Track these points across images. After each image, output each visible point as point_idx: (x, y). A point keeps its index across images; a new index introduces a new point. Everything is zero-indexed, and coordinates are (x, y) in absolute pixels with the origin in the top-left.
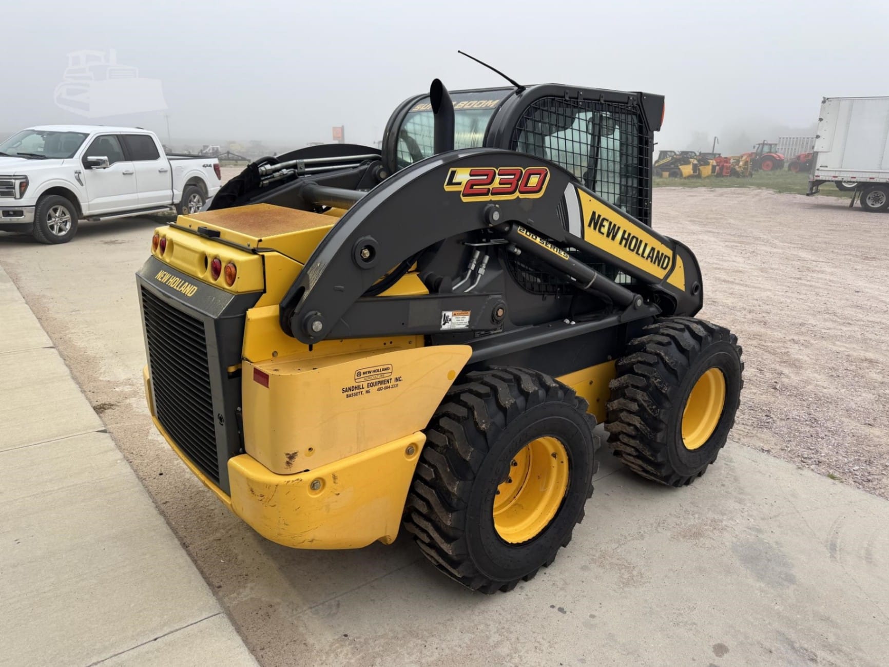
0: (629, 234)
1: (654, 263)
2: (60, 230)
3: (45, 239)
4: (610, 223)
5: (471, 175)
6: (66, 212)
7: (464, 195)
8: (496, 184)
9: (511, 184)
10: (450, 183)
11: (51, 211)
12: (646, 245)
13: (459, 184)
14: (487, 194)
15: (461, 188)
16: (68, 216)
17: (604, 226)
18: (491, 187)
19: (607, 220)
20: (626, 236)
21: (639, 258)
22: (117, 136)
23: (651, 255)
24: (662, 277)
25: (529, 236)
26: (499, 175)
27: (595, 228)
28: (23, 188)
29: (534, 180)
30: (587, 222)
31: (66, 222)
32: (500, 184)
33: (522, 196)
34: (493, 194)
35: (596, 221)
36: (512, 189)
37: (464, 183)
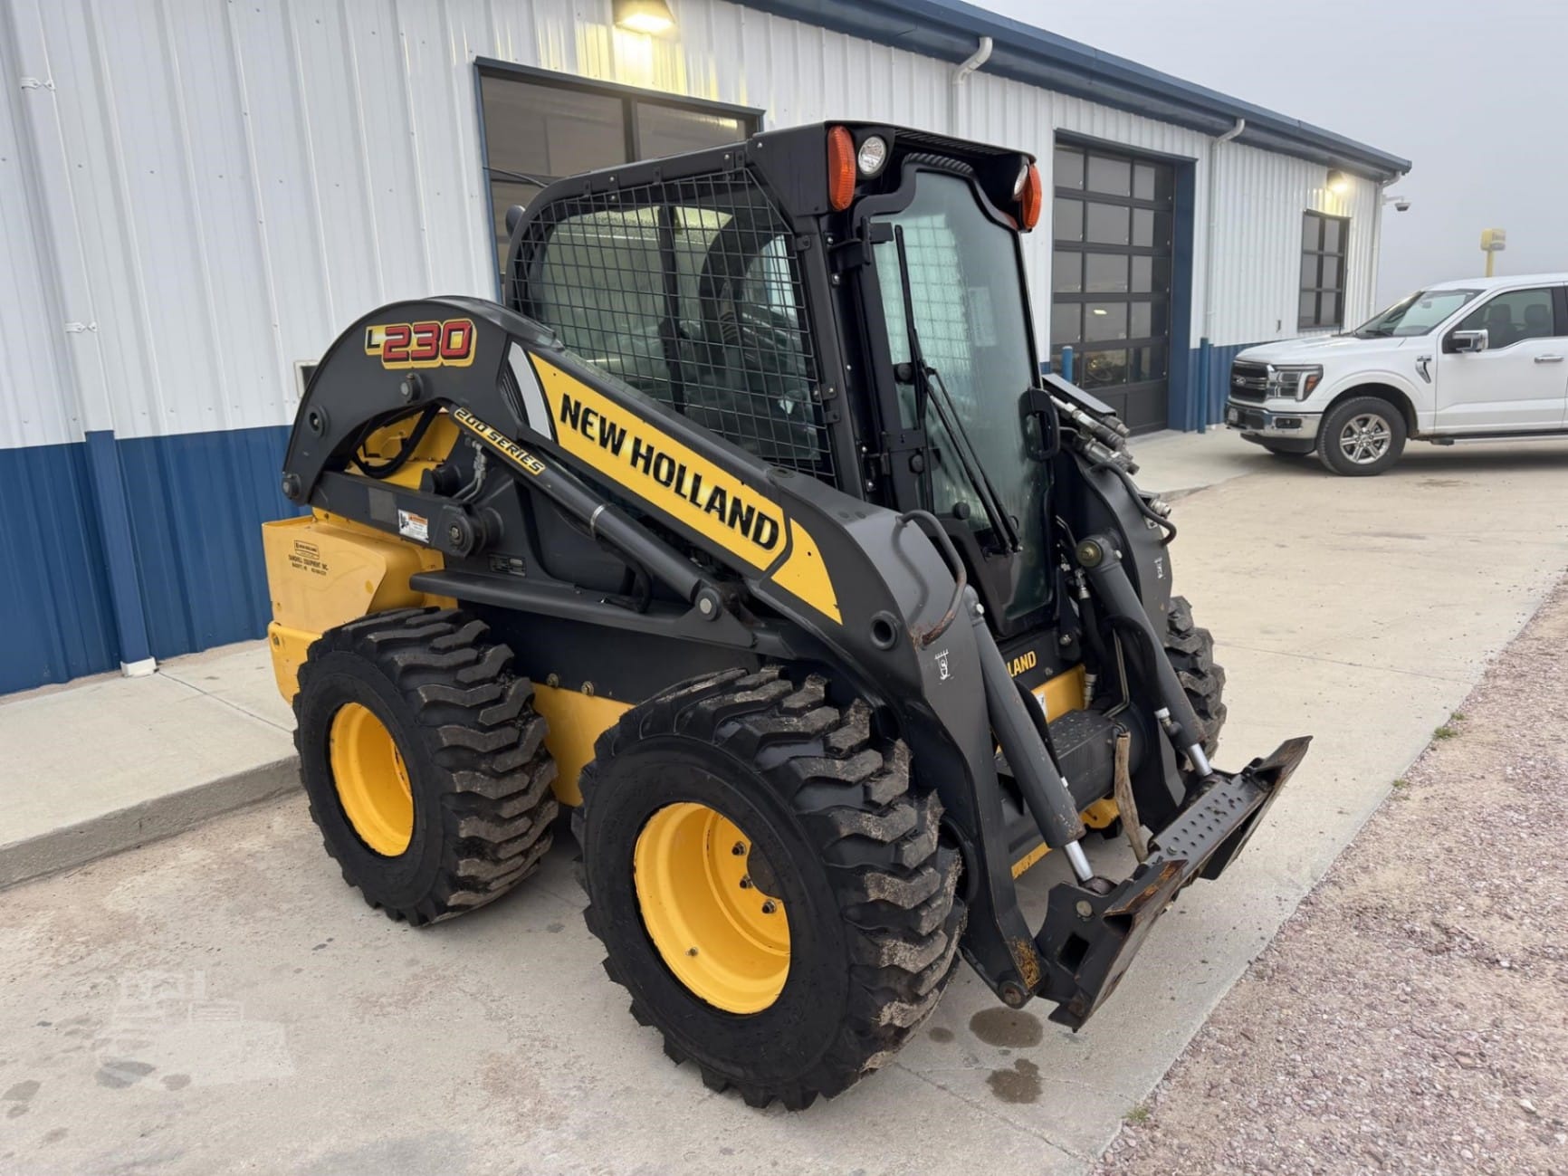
0: (650, 449)
1: (732, 524)
2: (1367, 454)
3: (1331, 467)
4: (603, 421)
5: (388, 335)
6: (1384, 424)
7: (386, 360)
8: (414, 346)
9: (430, 345)
10: (370, 346)
11: (1353, 423)
12: (697, 479)
13: (378, 346)
14: (407, 359)
15: (379, 351)
16: (1386, 434)
17: (591, 424)
18: (409, 349)
19: (596, 414)
20: (643, 450)
21: (687, 503)
22: (1553, 290)
23: (717, 504)
24: (763, 568)
25: (472, 424)
26: (416, 333)
27: (574, 426)
28: (1310, 385)
29: (457, 339)
30: (557, 414)
31: (1380, 442)
32: (419, 345)
33: (448, 363)
34: (414, 359)
35: (576, 415)
36: (433, 353)
37: (382, 345)
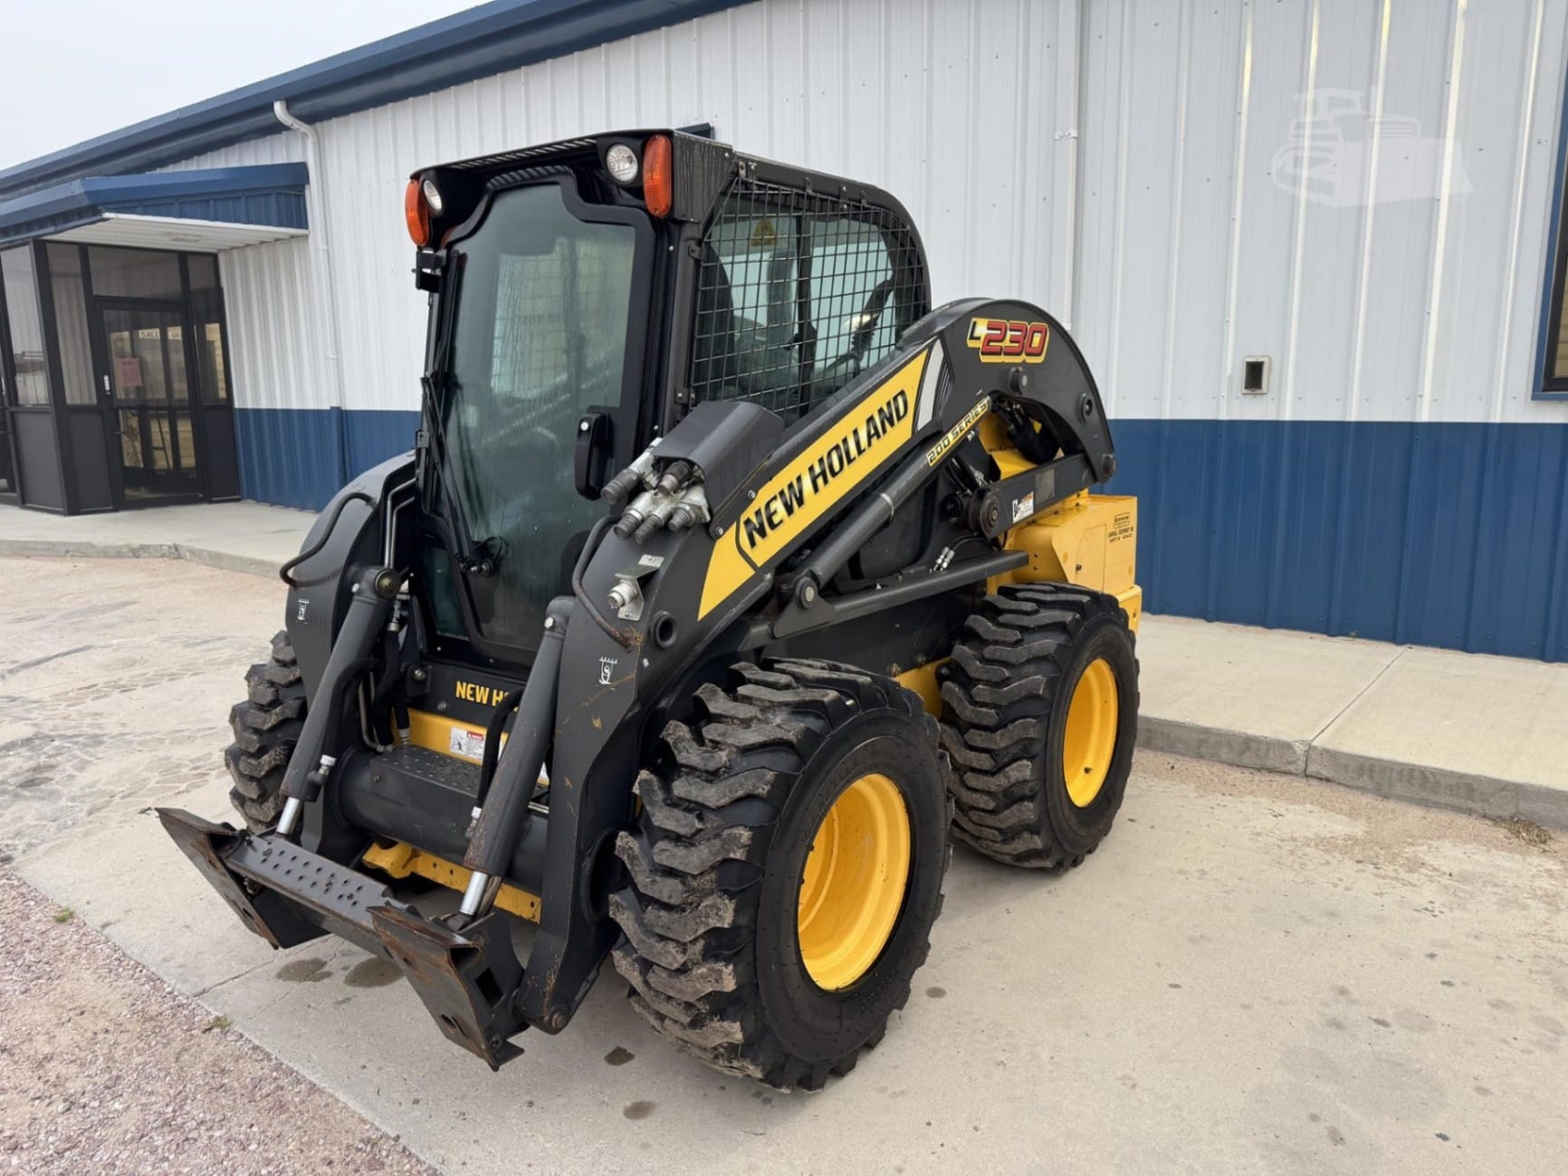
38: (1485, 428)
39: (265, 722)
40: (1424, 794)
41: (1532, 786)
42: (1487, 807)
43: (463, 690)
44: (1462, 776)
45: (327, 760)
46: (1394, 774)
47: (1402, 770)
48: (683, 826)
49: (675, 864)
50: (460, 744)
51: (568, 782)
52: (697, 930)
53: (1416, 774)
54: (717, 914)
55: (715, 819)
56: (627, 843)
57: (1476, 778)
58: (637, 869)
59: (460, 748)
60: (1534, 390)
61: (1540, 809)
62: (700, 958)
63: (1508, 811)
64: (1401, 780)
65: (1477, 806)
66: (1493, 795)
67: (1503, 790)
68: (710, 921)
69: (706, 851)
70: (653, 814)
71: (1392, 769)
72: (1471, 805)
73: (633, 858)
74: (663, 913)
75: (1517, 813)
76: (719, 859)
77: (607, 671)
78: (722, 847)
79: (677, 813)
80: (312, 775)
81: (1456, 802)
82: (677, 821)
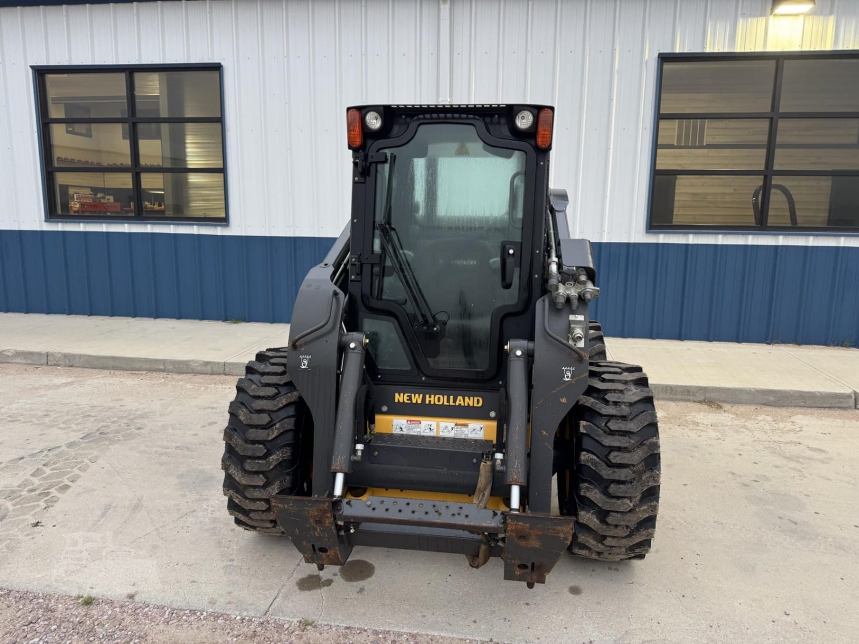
38: (628, 244)
39: (268, 435)
40: (671, 396)
41: (710, 387)
42: (695, 398)
43: (400, 398)
44: (685, 387)
45: (360, 447)
46: (660, 389)
47: (663, 388)
48: (623, 443)
49: (626, 461)
50: (401, 428)
51: (544, 432)
52: (643, 489)
53: (668, 388)
54: (654, 480)
55: (636, 437)
56: (589, 457)
57: (690, 387)
58: (600, 468)
59: (402, 430)
60: (646, 229)
61: (713, 395)
62: (638, 503)
63: (702, 398)
64: (663, 392)
65: (691, 398)
66: (697, 392)
67: (700, 390)
68: (650, 483)
69: (641, 452)
70: (602, 441)
71: (659, 388)
72: (689, 398)
73: (595, 464)
74: (621, 486)
75: (706, 398)
76: (649, 454)
77: (569, 374)
78: (649, 449)
79: (617, 437)
80: (353, 458)
81: (684, 397)
82: (620, 441)
